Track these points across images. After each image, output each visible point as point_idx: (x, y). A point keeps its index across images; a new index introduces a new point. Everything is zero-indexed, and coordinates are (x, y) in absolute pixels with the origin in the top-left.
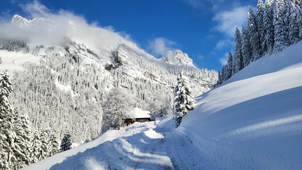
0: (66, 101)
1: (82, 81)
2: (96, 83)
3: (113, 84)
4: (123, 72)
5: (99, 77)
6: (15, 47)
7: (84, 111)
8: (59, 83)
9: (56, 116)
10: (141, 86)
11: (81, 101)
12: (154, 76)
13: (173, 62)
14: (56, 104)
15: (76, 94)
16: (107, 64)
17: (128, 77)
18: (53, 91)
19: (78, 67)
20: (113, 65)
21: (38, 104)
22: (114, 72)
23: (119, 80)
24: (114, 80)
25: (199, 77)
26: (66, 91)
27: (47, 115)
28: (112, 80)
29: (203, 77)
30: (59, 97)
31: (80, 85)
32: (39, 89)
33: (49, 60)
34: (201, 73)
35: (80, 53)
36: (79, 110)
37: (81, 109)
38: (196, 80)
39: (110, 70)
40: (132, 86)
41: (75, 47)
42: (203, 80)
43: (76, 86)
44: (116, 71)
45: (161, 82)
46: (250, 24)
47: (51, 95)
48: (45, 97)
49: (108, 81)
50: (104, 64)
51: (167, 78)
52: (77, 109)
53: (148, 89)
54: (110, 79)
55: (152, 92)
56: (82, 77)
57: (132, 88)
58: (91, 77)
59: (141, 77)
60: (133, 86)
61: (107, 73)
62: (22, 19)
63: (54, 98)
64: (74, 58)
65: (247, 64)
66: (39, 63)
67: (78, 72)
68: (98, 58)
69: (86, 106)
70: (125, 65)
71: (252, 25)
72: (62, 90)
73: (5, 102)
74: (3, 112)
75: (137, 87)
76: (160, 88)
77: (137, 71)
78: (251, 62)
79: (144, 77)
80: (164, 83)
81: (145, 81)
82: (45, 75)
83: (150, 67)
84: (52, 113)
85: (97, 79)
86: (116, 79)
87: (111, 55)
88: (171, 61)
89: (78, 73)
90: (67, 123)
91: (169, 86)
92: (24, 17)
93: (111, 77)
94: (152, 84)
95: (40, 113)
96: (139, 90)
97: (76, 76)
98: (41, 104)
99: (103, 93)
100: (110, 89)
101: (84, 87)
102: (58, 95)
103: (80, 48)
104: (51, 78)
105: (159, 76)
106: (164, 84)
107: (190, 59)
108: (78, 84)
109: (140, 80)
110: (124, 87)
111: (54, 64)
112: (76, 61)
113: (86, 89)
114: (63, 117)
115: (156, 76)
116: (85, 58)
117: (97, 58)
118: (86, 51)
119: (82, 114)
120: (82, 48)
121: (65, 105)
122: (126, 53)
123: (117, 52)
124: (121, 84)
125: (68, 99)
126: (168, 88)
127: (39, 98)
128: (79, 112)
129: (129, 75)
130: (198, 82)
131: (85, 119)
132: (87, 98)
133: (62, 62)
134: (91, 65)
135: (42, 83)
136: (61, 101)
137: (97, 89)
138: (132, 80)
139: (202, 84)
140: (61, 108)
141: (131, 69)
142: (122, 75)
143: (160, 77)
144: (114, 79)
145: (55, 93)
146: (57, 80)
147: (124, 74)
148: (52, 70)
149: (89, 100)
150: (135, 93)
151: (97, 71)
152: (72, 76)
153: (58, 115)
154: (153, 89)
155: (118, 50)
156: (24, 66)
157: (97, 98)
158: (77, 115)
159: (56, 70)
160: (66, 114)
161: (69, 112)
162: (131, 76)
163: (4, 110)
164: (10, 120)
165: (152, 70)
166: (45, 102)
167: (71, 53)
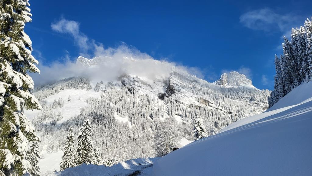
0: (124, 133)
1: (137, 112)
2: (151, 113)
3: (167, 113)
4: (176, 100)
5: (153, 107)
6: (80, 85)
7: (142, 141)
8: (117, 115)
9: (117, 147)
10: (195, 113)
11: (138, 132)
12: (209, 102)
13: (229, 84)
14: (116, 136)
15: (133, 124)
16: (160, 93)
17: (181, 105)
18: (113, 123)
19: (133, 99)
20: (166, 93)
21: (101, 136)
22: (168, 101)
23: (173, 108)
24: (168, 109)
25: (259, 100)
26: (124, 123)
27: (109, 146)
28: (166, 109)
29: (264, 99)
30: (118, 129)
31: (136, 116)
32: (101, 122)
33: (108, 94)
34: (261, 95)
35: (135, 85)
36: (136, 140)
37: (139, 139)
38: (257, 102)
39: (163, 99)
40: (186, 114)
41: (130, 80)
42: (265, 102)
43: (132, 117)
44: (169, 99)
45: (216, 107)
46: (286, 54)
47: (111, 127)
48: (107, 129)
49: (162, 110)
50: (158, 94)
51: (223, 102)
52: (135, 140)
53: (203, 116)
54: (164, 108)
55: (207, 118)
56: (138, 108)
57: (186, 116)
58: (146, 107)
59: (195, 104)
60: (188, 114)
61: (161, 102)
62: (85, 59)
63: (114, 130)
64: (130, 90)
65: (289, 91)
66: (100, 98)
67: (134, 103)
68: (152, 88)
69: (143, 136)
70: (178, 92)
71: (287, 54)
72: (120, 122)
73: (88, 139)
74: (87, 146)
75: (191, 115)
76: (216, 114)
77: (190, 98)
78: (292, 89)
79: (198, 104)
80: (220, 108)
81: (199, 107)
82: (106, 108)
83: (203, 93)
84: (113, 144)
85: (152, 109)
86: (170, 108)
87: (164, 84)
88: (227, 83)
89: (134, 105)
90: (126, 153)
91: (226, 111)
92: (86, 58)
93: (165, 106)
94: (207, 110)
95: (103, 144)
96: (193, 117)
97: (132, 107)
98: (103, 136)
99: (158, 123)
100: (165, 118)
101: (140, 118)
102: (118, 127)
103: (135, 81)
104: (111, 111)
105: (213, 102)
106: (220, 110)
107: (248, 79)
108: (135, 115)
109: (194, 107)
110: (178, 115)
111: (112, 97)
112: (132, 94)
113: (142, 120)
114: (122, 147)
115: (210, 101)
116: (139, 89)
117: (150, 88)
118: (140, 83)
119: (140, 144)
120: (136, 81)
121: (124, 136)
122: (178, 81)
123: (169, 81)
124: (175, 112)
125: (126, 130)
126: (224, 113)
127: (102, 131)
128: (137, 142)
129: (183, 103)
130: (258, 104)
131: (143, 149)
132: (143, 128)
133: (120, 95)
134: (145, 96)
135: (104, 117)
136: (120, 133)
137: (152, 119)
138: (186, 108)
139: (263, 106)
140: (121, 139)
141: (184, 97)
142: (176, 103)
143: (215, 102)
144: (168, 107)
145: (115, 125)
146: (115, 113)
147: (177, 102)
148: (111, 104)
149: (146, 130)
150: (190, 121)
151: (151, 101)
152: (128, 108)
153: (119, 146)
154: (208, 116)
155: (170, 79)
156: (88, 102)
157: (153, 128)
158: (135, 145)
159: (114, 104)
160: (125, 145)
161: (128, 143)
162: (184, 104)
163: (87, 145)
164: (91, 152)
165: (206, 96)
166: (107, 134)
167: (126, 86)
